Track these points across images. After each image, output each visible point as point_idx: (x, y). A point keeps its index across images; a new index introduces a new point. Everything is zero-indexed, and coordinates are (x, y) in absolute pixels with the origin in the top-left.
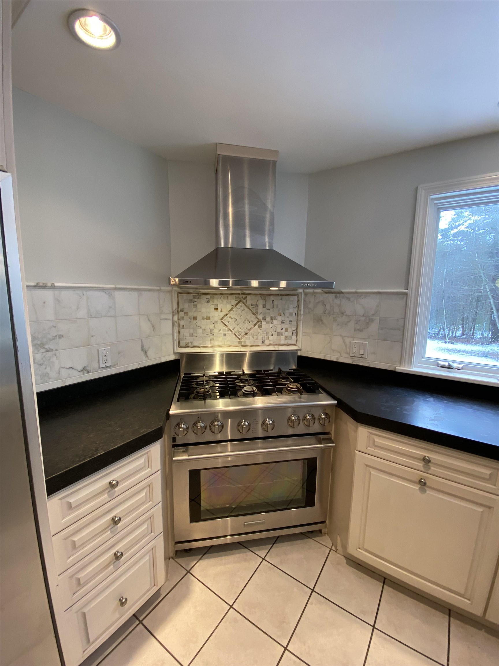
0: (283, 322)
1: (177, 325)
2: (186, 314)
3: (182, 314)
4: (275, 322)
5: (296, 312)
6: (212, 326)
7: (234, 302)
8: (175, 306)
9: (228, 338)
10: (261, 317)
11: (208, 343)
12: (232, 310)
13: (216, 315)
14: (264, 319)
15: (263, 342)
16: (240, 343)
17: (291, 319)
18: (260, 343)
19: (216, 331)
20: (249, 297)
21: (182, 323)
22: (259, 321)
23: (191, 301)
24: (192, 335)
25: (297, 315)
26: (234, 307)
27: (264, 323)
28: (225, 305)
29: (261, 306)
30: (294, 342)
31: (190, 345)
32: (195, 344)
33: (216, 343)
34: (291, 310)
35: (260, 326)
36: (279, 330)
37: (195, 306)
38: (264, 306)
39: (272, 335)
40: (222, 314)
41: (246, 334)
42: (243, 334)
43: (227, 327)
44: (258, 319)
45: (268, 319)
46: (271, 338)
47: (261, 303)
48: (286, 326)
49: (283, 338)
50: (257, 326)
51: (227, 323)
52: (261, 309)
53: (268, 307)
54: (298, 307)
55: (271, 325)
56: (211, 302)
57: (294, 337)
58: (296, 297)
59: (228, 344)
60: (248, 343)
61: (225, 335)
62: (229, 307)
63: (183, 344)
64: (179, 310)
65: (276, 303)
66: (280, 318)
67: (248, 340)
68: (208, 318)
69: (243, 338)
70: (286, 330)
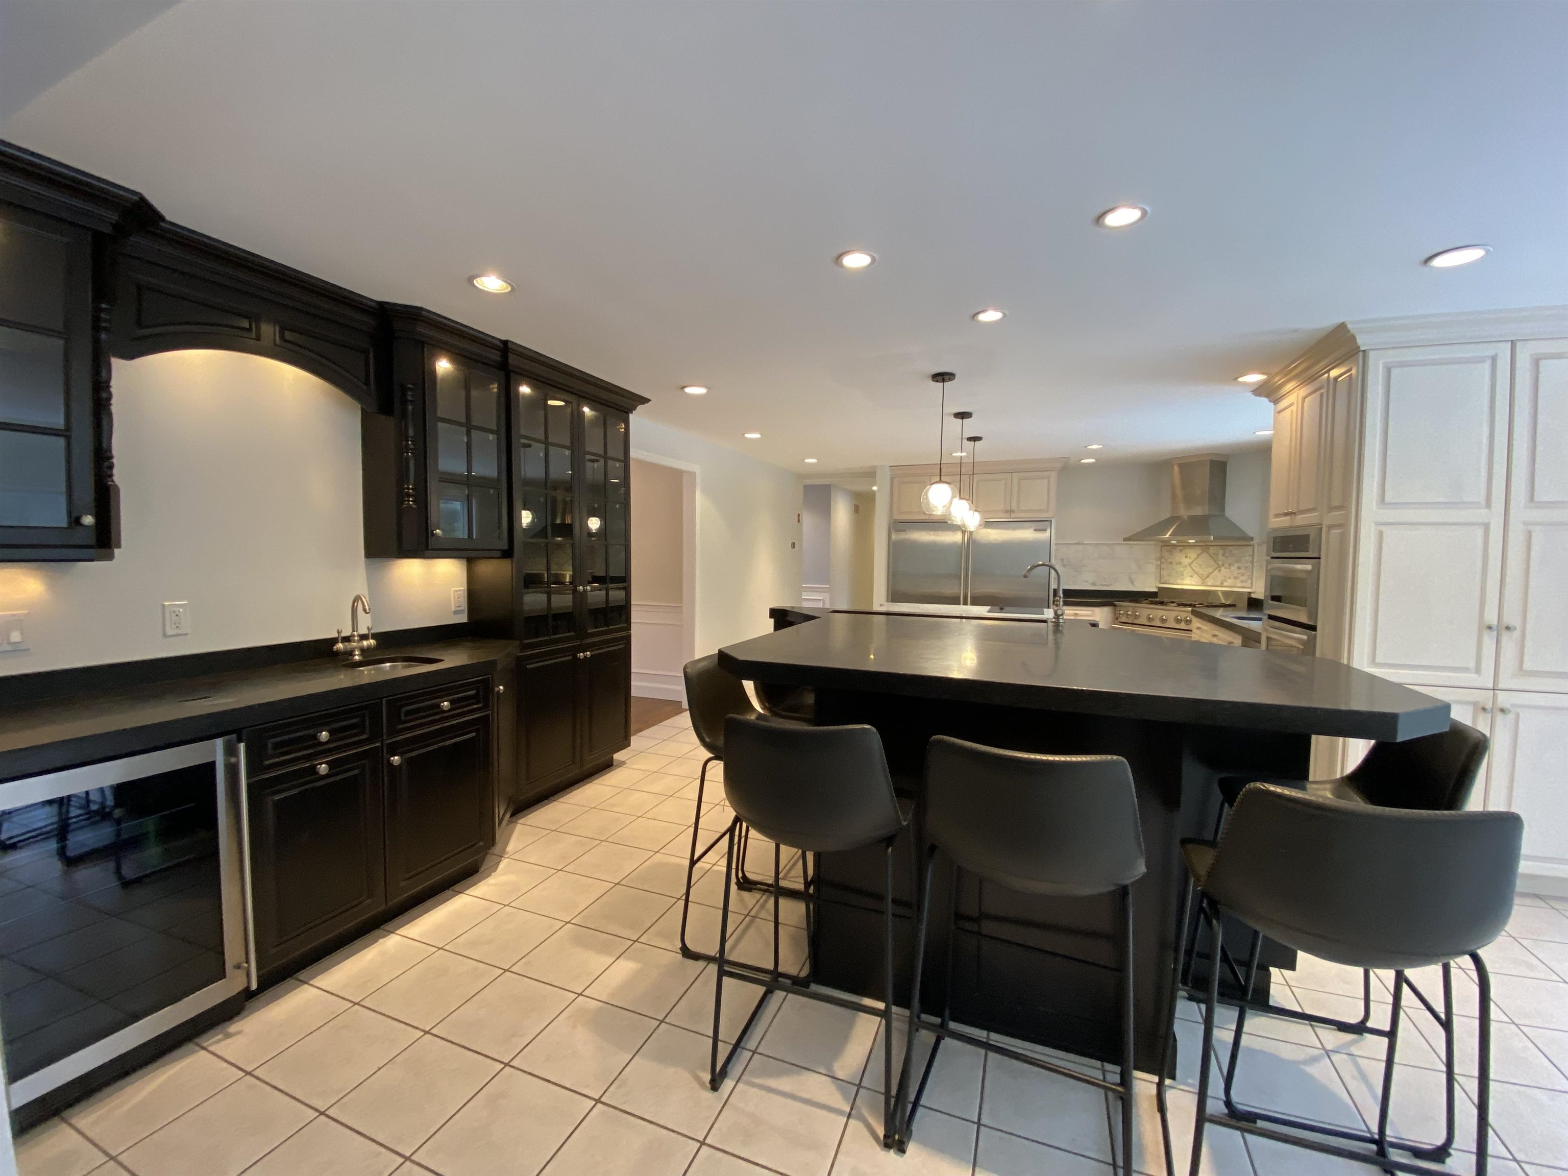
0: (1239, 568)
1: (1160, 568)
2: (1166, 560)
3: (1163, 560)
4: (1233, 568)
5: (1251, 559)
6: (1182, 569)
7: (1199, 551)
8: (1159, 555)
9: (1193, 579)
10: (1220, 563)
11: (1179, 581)
12: (1197, 558)
13: (1186, 561)
14: (1223, 565)
15: (1221, 584)
16: (1202, 583)
17: (1247, 565)
18: (1219, 584)
19: (1185, 573)
20: (1211, 548)
21: (1163, 566)
22: (1219, 566)
23: (1169, 551)
24: (1169, 575)
25: (1252, 562)
26: (1199, 555)
27: (1223, 568)
28: (1193, 554)
29: (1221, 554)
30: (1248, 584)
31: (1167, 582)
32: (1170, 582)
33: (1185, 582)
34: (1247, 558)
35: (1219, 571)
36: (1236, 575)
37: (1172, 554)
38: (1223, 555)
39: (1229, 578)
40: (1190, 561)
41: (1208, 576)
42: (1206, 576)
43: (1194, 570)
44: (1218, 565)
45: (1226, 565)
46: (1229, 581)
47: (1221, 552)
48: (1242, 571)
49: (1238, 581)
50: (1217, 570)
51: (1194, 568)
52: (1221, 557)
53: (1227, 555)
54: (1253, 556)
55: (1228, 570)
56: (1183, 552)
57: (1249, 581)
58: (1252, 547)
59: (1194, 583)
60: (1209, 584)
61: (1192, 576)
62: (1195, 556)
63: (1162, 581)
64: (1162, 557)
65: (1234, 552)
66: (1236, 565)
67: (1210, 581)
68: (1180, 563)
69: (1205, 579)
70: (1243, 575)
